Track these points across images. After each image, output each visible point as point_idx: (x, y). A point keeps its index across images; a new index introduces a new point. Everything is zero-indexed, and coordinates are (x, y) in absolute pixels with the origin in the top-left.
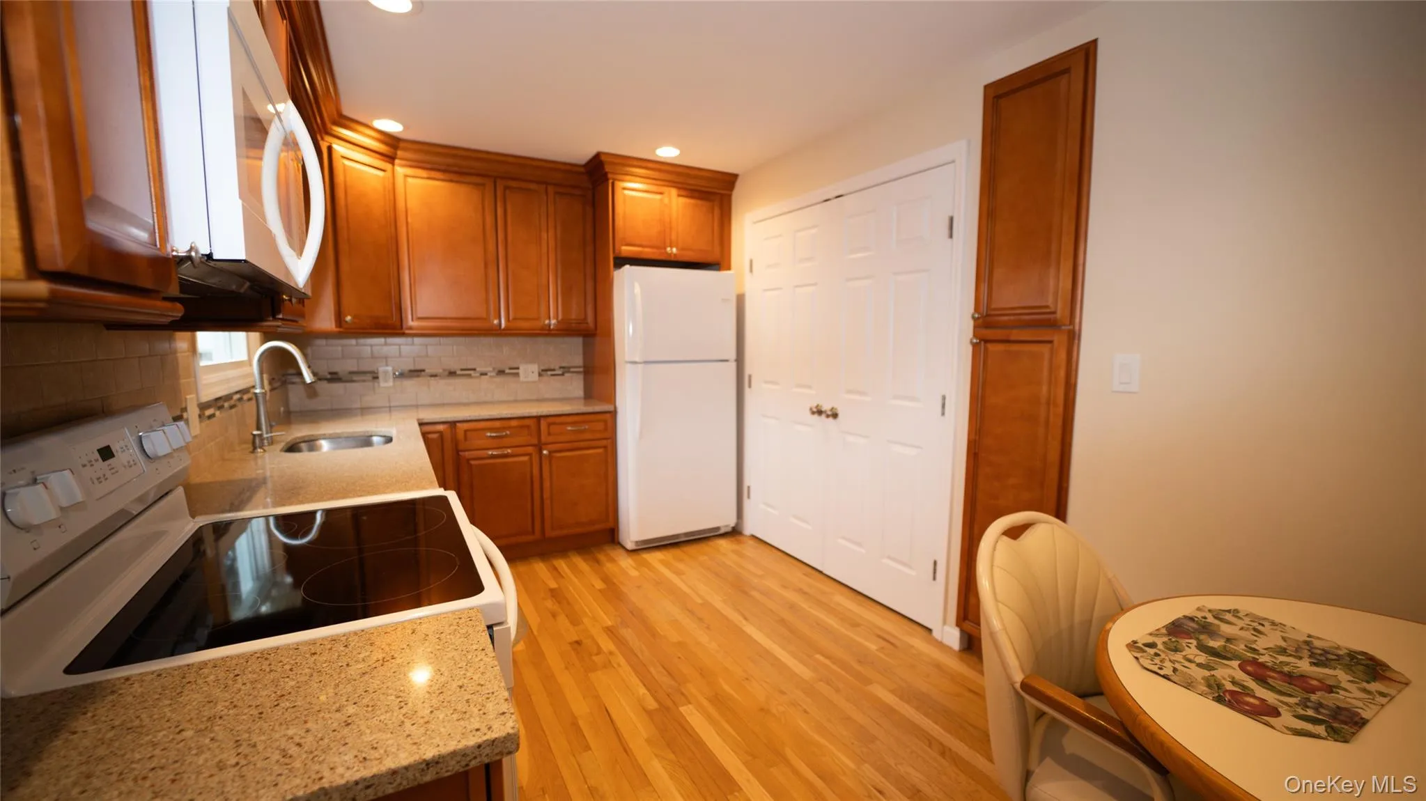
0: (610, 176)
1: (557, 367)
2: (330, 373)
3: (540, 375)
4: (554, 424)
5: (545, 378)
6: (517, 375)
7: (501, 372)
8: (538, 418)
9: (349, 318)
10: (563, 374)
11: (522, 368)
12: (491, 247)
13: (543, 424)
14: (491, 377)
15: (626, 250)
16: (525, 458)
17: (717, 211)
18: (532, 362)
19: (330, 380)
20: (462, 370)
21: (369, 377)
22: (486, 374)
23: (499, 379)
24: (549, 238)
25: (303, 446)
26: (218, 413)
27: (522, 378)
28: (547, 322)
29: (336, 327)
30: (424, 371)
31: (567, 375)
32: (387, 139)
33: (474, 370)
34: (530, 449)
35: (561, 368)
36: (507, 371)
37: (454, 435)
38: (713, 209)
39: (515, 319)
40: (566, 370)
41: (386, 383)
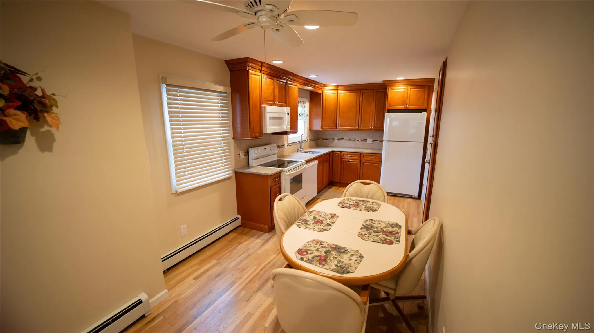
0: (387, 86)
1: (378, 140)
2: (326, 138)
3: (373, 142)
4: (365, 155)
5: (374, 143)
6: (367, 141)
7: (362, 140)
8: (361, 153)
9: (323, 127)
10: (380, 142)
11: (368, 139)
12: (358, 108)
13: (362, 154)
14: (360, 141)
15: (390, 108)
16: (357, 163)
17: (427, 92)
18: (371, 138)
19: (325, 140)
20: (353, 139)
21: (332, 139)
22: (358, 140)
23: (361, 142)
24: (373, 105)
25: (308, 152)
26: (292, 145)
27: (368, 142)
28: (371, 127)
29: (321, 129)
30: (344, 139)
31: (381, 142)
32: (336, 86)
33: (356, 139)
34: (358, 161)
35: (379, 140)
36: (364, 140)
37: (341, 155)
38: (425, 91)
39: (362, 127)
40: (381, 141)
41: (336, 141)
